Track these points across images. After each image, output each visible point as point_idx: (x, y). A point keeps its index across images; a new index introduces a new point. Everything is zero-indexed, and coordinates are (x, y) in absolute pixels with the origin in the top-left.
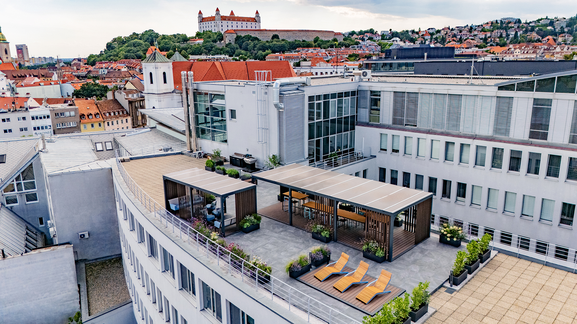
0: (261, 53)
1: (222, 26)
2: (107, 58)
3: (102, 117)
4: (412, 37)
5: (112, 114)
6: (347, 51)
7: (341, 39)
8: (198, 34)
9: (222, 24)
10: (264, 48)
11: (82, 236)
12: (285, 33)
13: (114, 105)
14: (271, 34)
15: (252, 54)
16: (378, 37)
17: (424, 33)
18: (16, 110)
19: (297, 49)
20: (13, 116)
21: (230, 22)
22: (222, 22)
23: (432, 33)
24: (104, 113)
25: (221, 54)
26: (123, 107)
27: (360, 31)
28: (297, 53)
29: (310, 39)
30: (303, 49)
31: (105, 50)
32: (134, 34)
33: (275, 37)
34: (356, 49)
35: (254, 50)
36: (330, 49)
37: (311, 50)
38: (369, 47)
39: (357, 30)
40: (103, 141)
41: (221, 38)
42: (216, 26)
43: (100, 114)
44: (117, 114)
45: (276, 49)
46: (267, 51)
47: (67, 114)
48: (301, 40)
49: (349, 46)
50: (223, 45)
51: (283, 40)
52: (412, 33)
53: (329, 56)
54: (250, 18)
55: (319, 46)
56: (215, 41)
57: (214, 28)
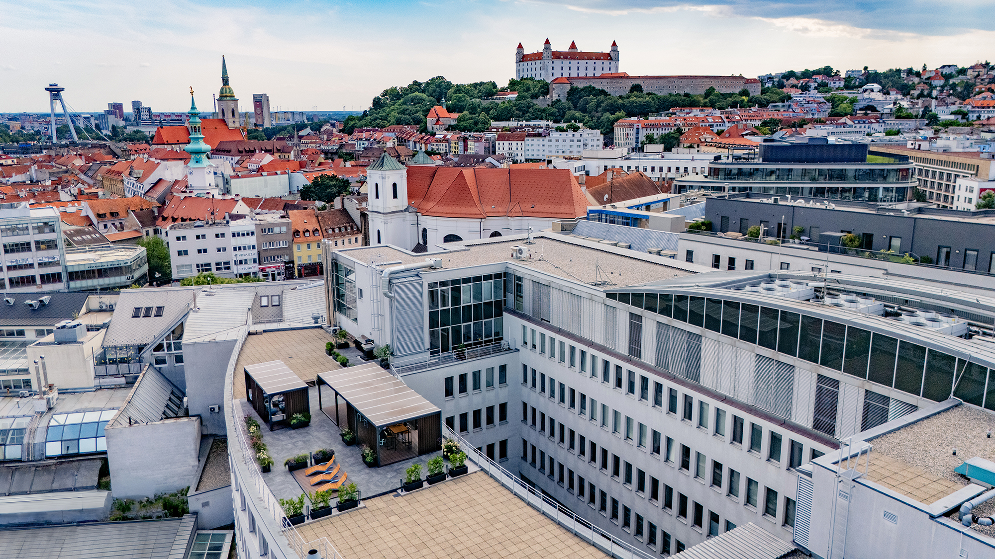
0: (608, 118)
1: (553, 69)
2: (371, 123)
3: (323, 234)
4: (906, 81)
5: (337, 230)
6: (761, 112)
7: (756, 91)
8: (513, 83)
9: (553, 65)
10: (613, 109)
11: (212, 410)
12: (655, 81)
13: (341, 217)
14: (629, 84)
15: (592, 118)
16: (837, 83)
17: (933, 75)
18: (214, 223)
19: (671, 111)
20: (210, 232)
21: (566, 62)
22: (553, 62)
23: (949, 74)
24: (326, 229)
25: (541, 119)
26: (353, 221)
27: (803, 70)
28: (668, 118)
29: (698, 92)
30: (681, 110)
31: (371, 109)
32: (415, 83)
33: (637, 88)
34: (779, 111)
35: (597, 112)
36: (731, 110)
37: (696, 111)
38: (805, 106)
39: (799, 69)
40: (270, 294)
41: (545, 89)
42: (543, 70)
43: (320, 231)
44: (343, 230)
45: (634, 109)
46: (617, 114)
47: (277, 230)
48: (682, 93)
49: (768, 102)
50: (547, 102)
51: (648, 94)
52: (908, 75)
53: (726, 123)
54: (602, 54)
55: (713, 105)
56: (535, 96)
57: (538, 72)
